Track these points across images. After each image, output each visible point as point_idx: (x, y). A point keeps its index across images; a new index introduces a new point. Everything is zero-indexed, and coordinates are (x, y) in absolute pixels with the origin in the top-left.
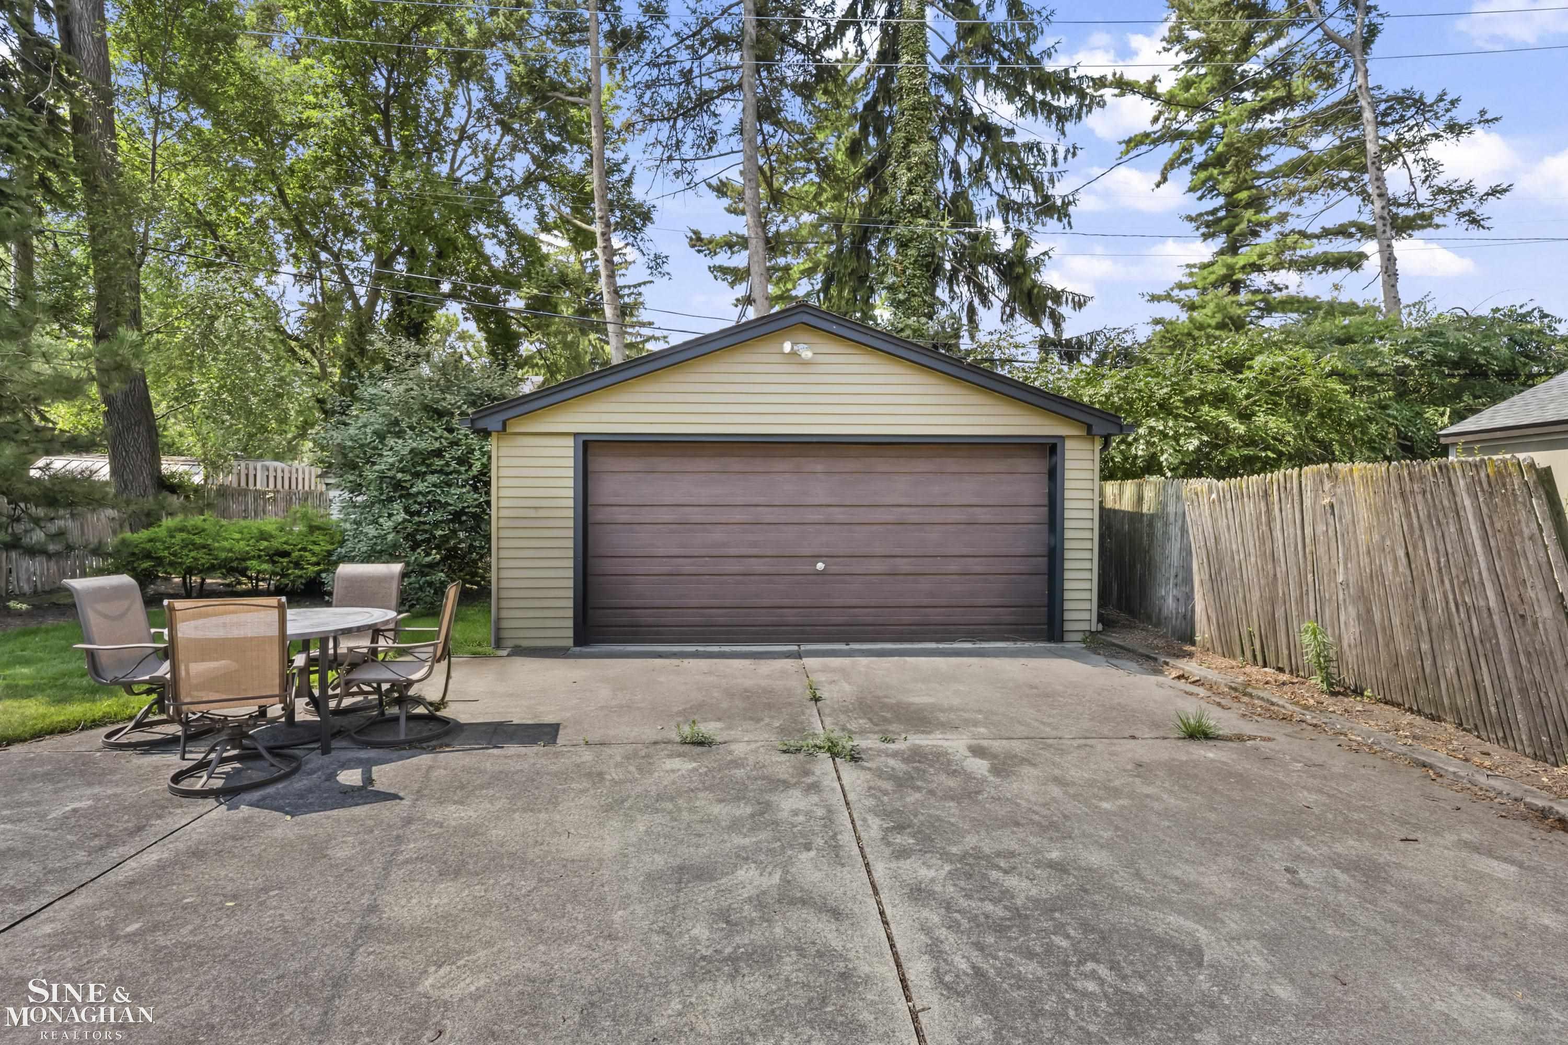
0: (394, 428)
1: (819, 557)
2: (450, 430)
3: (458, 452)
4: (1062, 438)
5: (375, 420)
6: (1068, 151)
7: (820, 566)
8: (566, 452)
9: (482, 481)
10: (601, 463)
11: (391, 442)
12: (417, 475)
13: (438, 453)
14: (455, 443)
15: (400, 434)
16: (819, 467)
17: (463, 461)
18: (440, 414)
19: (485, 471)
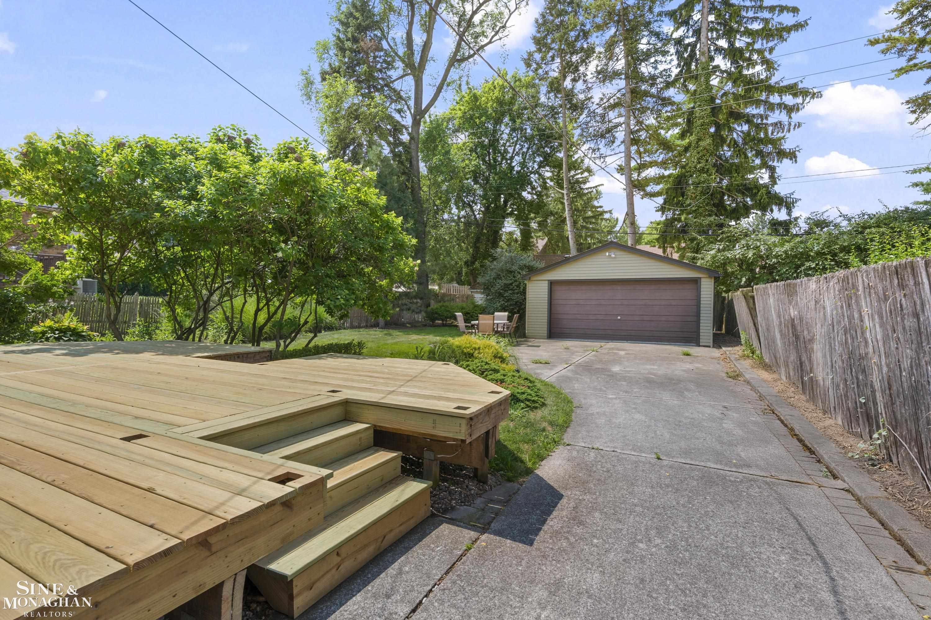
0: (498, 277)
1: (619, 315)
2: (514, 277)
3: (517, 283)
4: (700, 278)
5: (493, 275)
6: (795, 125)
7: (619, 318)
8: (545, 285)
9: (524, 293)
10: (556, 288)
11: (498, 281)
12: (505, 291)
13: (511, 284)
14: (516, 281)
15: (500, 279)
16: (619, 288)
17: (518, 286)
18: (511, 272)
19: (525, 289)
